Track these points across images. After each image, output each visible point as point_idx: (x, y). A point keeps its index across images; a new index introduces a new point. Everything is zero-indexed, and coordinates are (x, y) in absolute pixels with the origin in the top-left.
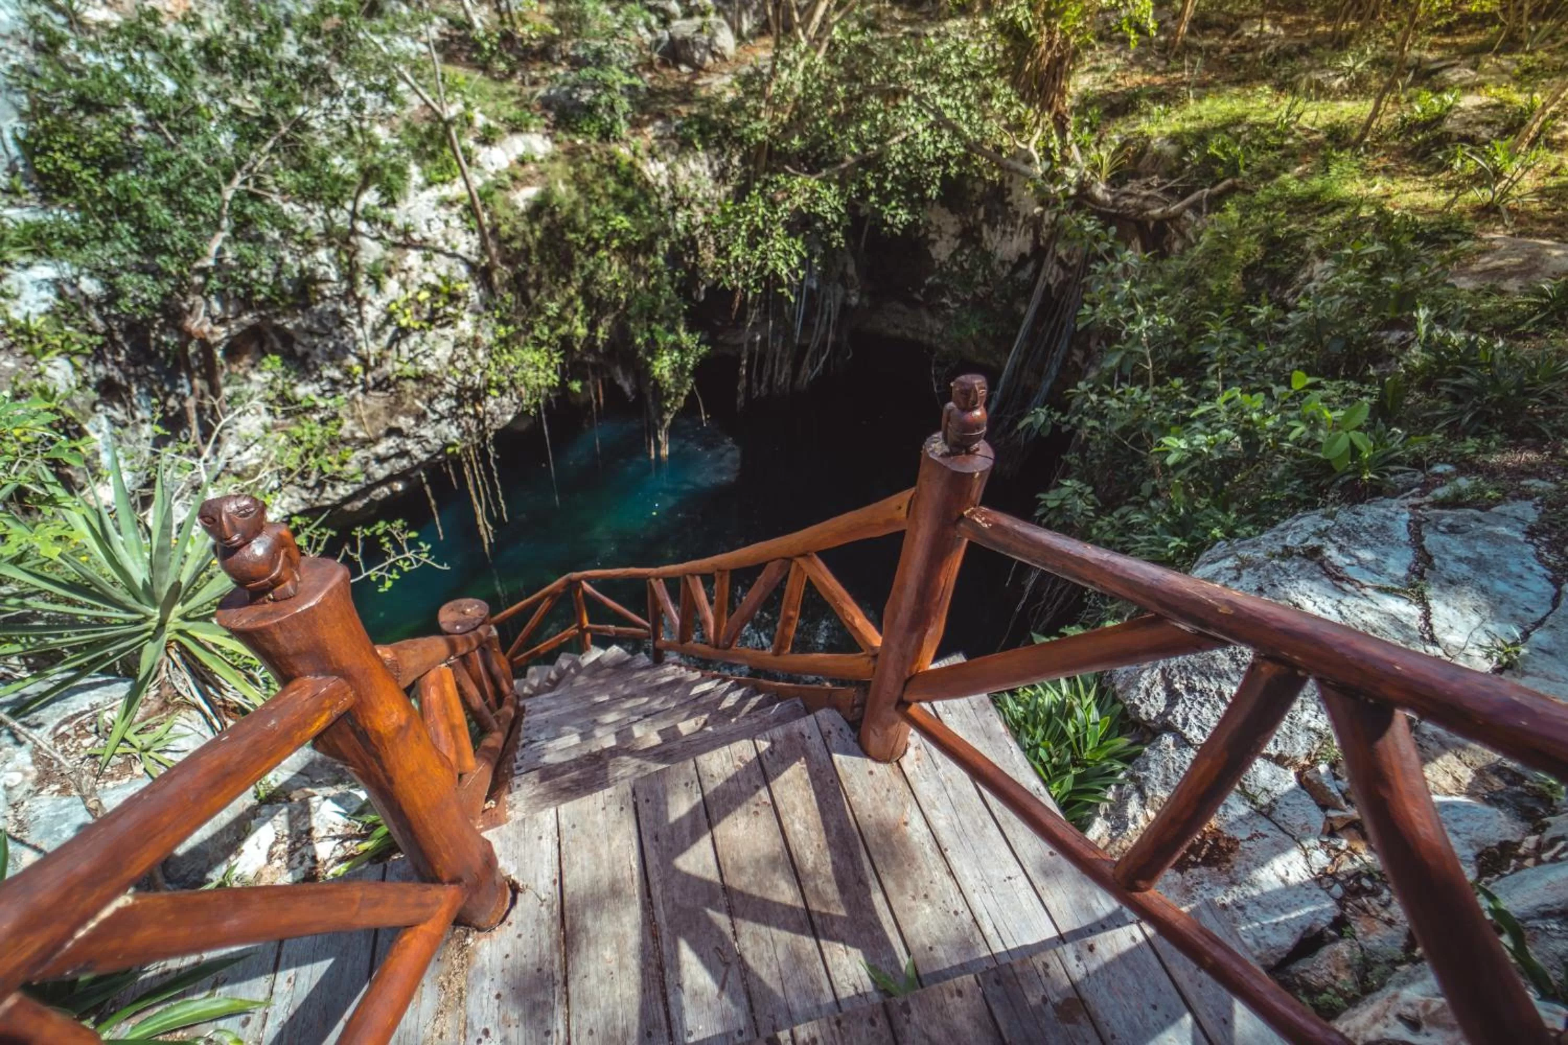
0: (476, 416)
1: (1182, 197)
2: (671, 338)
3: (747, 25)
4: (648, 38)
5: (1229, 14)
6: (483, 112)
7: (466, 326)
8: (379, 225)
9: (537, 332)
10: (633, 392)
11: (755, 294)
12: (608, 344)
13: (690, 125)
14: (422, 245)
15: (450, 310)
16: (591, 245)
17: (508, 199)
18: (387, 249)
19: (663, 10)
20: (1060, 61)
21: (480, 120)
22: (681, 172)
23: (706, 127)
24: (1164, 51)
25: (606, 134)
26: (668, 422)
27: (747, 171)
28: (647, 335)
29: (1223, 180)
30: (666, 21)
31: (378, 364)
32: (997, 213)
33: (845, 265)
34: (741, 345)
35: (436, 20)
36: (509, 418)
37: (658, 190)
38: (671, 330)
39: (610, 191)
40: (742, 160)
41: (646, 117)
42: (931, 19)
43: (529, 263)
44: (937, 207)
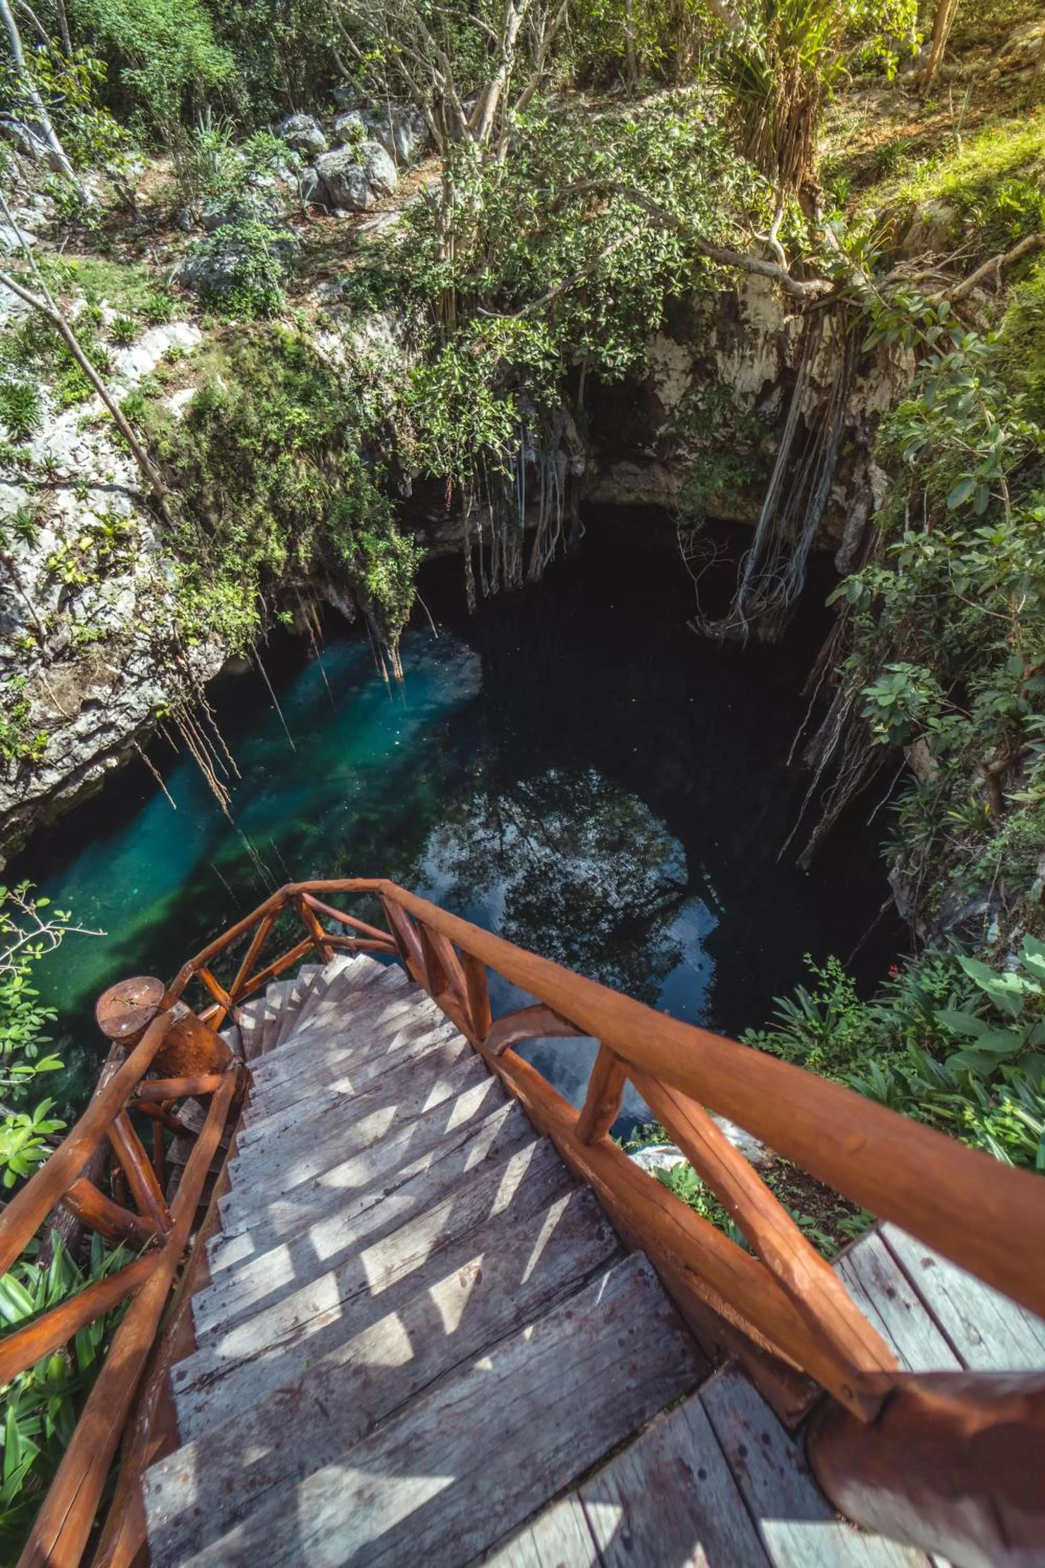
0: (179, 671)
1: (967, 273)
2: (382, 545)
3: (408, 144)
4: (294, 182)
5: (994, 24)
6: (112, 307)
7: (144, 569)
8: (17, 466)
9: (228, 564)
10: (353, 613)
11: (467, 478)
12: (315, 563)
13: (359, 282)
14: (71, 482)
15: (121, 554)
16: (270, 449)
17: (161, 407)
18: (31, 494)
19: (306, 143)
20: (803, 110)
21: (110, 316)
22: (360, 343)
23: (379, 282)
24: (916, 91)
25: (263, 310)
26: (397, 639)
27: (435, 330)
28: (354, 546)
29: (1020, 239)
30: (310, 159)
31: (52, 631)
32: (732, 335)
33: (564, 429)
34: (462, 539)
35: (39, 199)
36: (218, 666)
37: (336, 370)
38: (381, 535)
39: (280, 379)
40: (429, 317)
41: (307, 281)
42: (625, 101)
43: (203, 483)
44: (660, 339)
